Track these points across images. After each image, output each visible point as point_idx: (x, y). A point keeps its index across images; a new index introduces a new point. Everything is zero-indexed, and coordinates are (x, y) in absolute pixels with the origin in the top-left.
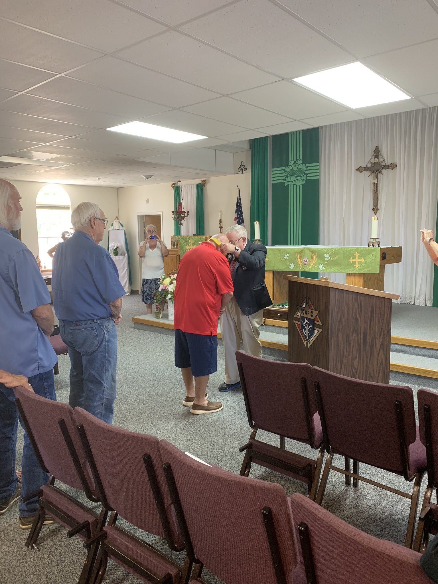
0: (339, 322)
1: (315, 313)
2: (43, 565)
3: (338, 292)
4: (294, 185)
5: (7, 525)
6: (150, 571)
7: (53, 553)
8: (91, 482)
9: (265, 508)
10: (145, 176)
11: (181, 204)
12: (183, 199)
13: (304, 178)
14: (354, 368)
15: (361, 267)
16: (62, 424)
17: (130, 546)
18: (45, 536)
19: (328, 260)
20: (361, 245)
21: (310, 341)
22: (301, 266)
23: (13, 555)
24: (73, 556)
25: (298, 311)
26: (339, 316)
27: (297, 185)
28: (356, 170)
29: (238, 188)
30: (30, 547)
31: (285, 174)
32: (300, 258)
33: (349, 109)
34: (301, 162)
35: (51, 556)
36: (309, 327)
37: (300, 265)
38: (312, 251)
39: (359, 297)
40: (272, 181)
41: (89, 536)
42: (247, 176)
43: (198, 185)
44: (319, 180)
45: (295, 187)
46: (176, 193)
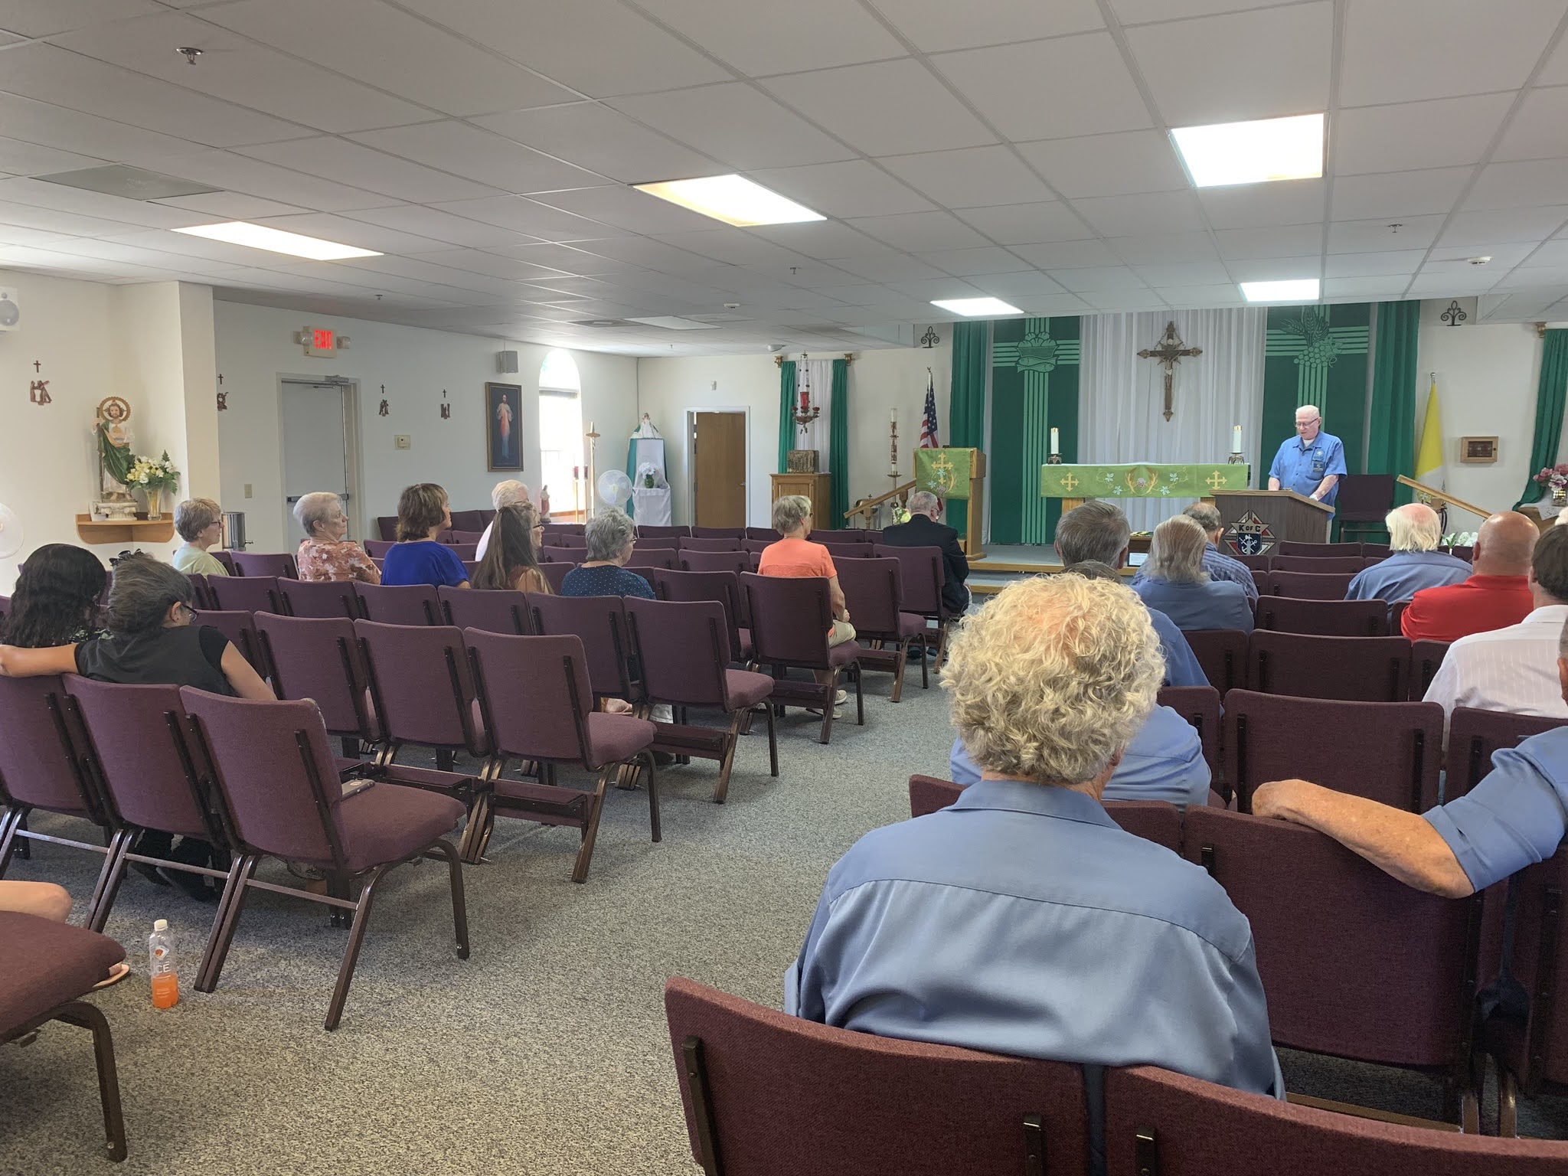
4: (1034, 371)
12: (808, 386)
13: (1053, 361)
19: (1175, 480)
27: (1039, 373)
28: (1138, 354)
29: (929, 371)
31: (1018, 354)
32: (1132, 479)
34: (1047, 336)
37: (1132, 488)
38: (1150, 470)
40: (993, 363)
42: (943, 353)
43: (836, 362)
44: (1077, 366)
45: (1036, 373)
46: (785, 378)
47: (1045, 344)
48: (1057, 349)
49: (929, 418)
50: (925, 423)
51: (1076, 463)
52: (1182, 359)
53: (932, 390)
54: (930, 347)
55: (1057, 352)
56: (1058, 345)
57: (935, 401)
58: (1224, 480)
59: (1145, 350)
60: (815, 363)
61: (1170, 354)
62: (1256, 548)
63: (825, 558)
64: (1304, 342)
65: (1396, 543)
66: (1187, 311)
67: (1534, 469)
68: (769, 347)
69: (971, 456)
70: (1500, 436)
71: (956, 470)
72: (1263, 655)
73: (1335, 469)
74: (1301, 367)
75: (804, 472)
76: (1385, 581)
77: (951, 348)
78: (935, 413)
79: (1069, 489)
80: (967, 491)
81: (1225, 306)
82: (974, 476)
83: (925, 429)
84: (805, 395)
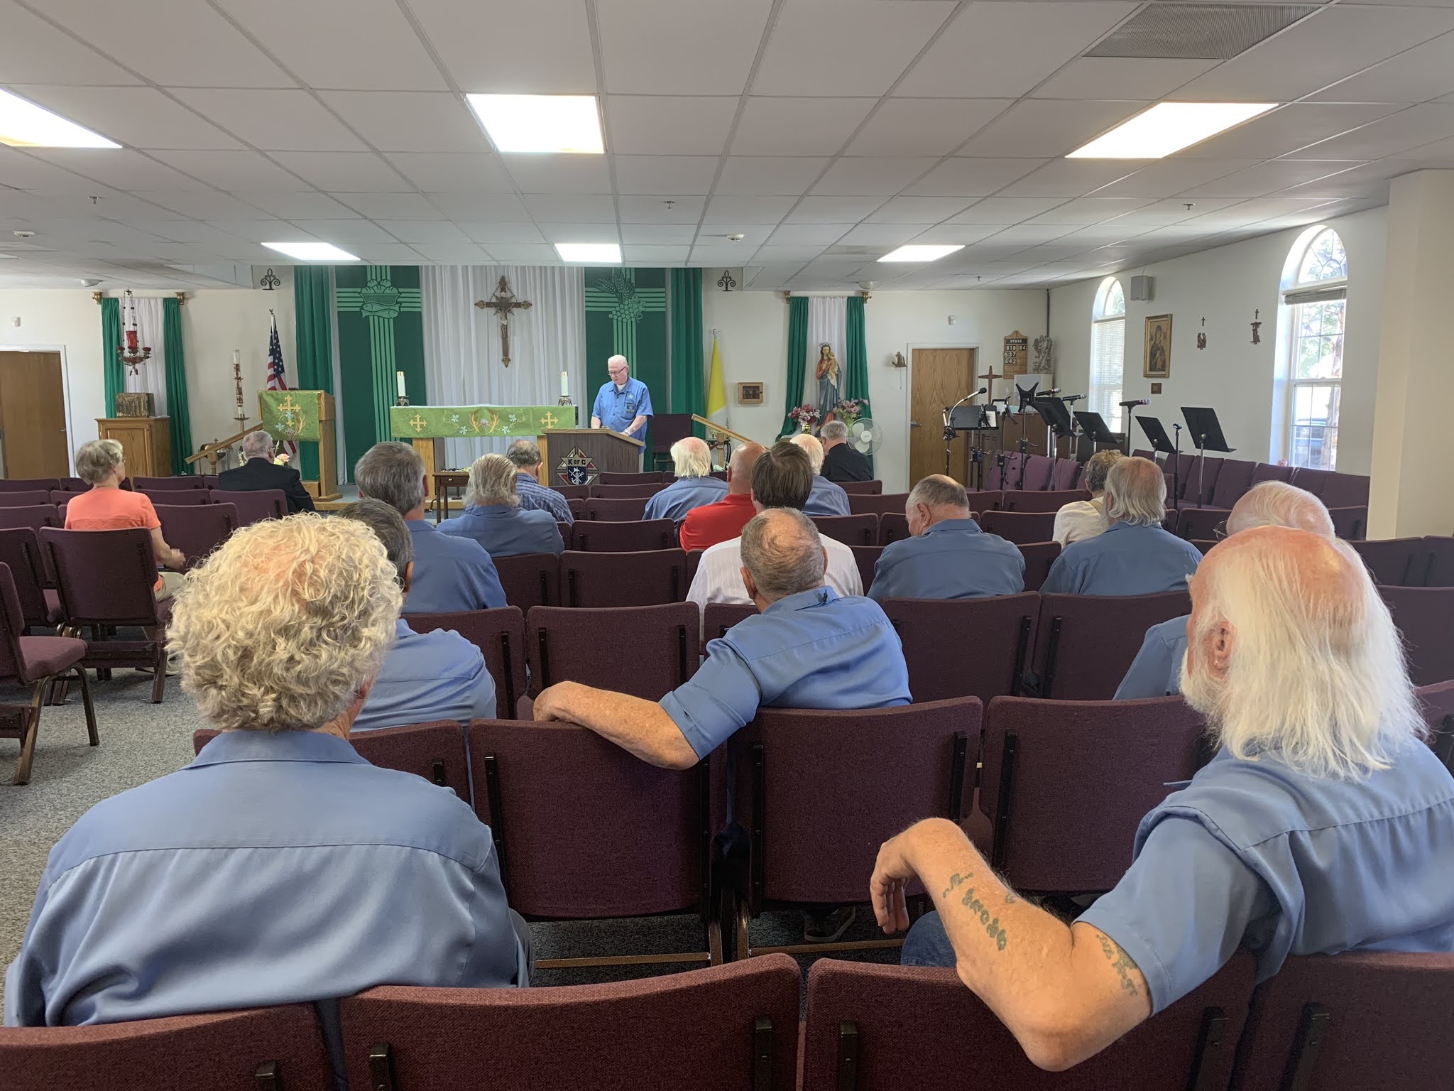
4: (379, 317)
12: (135, 325)
13: (397, 308)
19: (514, 421)
22: (478, 430)
27: (384, 318)
28: (476, 304)
29: (271, 313)
31: (361, 300)
32: (475, 420)
34: (389, 284)
37: (476, 428)
38: (491, 411)
40: (337, 307)
43: (166, 300)
44: (420, 313)
45: (381, 319)
46: (107, 312)
47: (387, 291)
48: (399, 297)
49: (274, 359)
50: (271, 365)
51: (426, 405)
52: (515, 310)
53: (276, 332)
54: (271, 289)
55: (400, 300)
56: (401, 293)
57: (280, 343)
58: (556, 420)
59: (482, 301)
60: (142, 301)
61: (504, 305)
62: (583, 479)
63: (146, 508)
64: (616, 300)
65: (679, 471)
66: (517, 267)
67: (788, 409)
68: (83, 282)
69: (319, 399)
70: (764, 383)
71: (305, 412)
72: (572, 573)
73: (644, 410)
74: (615, 322)
75: (137, 416)
76: (673, 501)
77: (291, 292)
78: (280, 355)
79: (419, 429)
80: (317, 433)
81: (548, 264)
82: (323, 419)
83: (271, 372)
84: (133, 335)
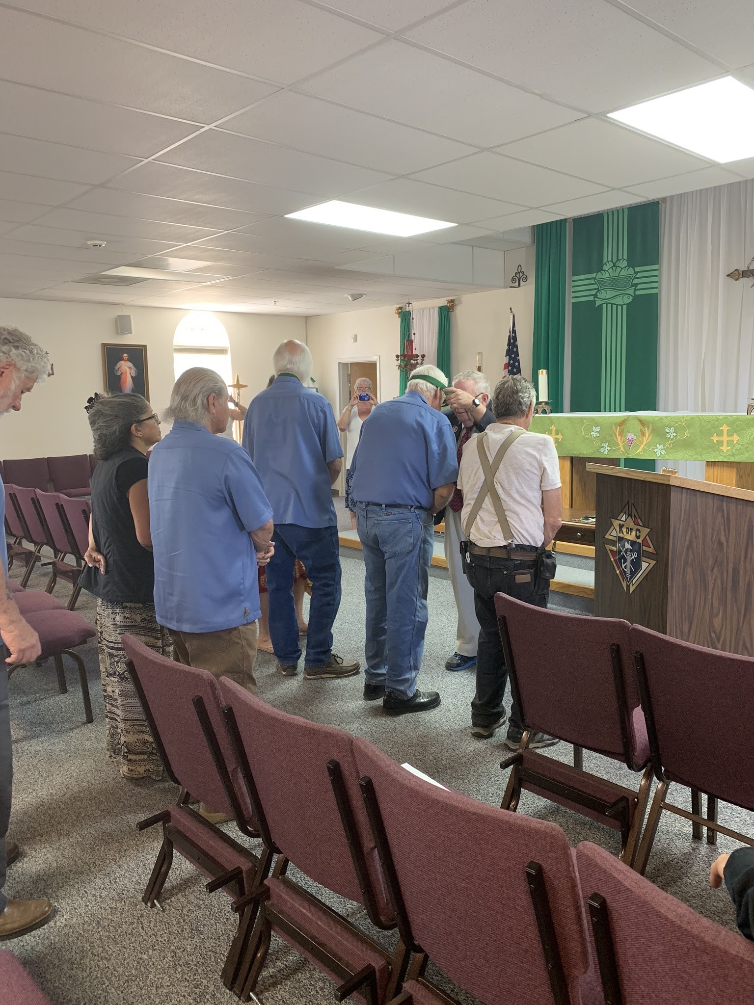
0: (688, 549)
1: (645, 531)
2: (170, 934)
3: (687, 493)
4: (612, 304)
5: (115, 866)
6: (340, 959)
7: (186, 917)
8: (245, 803)
9: (531, 864)
10: (352, 296)
11: (412, 342)
12: (414, 334)
13: (631, 292)
14: (714, 632)
15: (734, 451)
16: (199, 703)
17: (307, 913)
18: (173, 887)
19: (672, 437)
20: (736, 412)
21: (634, 581)
22: (622, 449)
23: (123, 915)
24: (218, 924)
25: (612, 527)
26: (688, 537)
27: (617, 305)
28: (727, 276)
29: (512, 312)
30: (149, 904)
32: (621, 434)
33: (714, 165)
34: (625, 263)
35: (182, 921)
36: (631, 557)
37: (621, 446)
38: (642, 422)
39: (725, 504)
40: (573, 298)
41: (242, 892)
42: (527, 292)
43: (441, 309)
44: (658, 295)
45: (614, 307)
46: (404, 327)
47: (623, 273)
48: (635, 278)
50: (507, 366)
53: (514, 331)
54: (519, 286)
55: (636, 281)
58: (735, 438)
59: (736, 270)
60: (425, 312)
